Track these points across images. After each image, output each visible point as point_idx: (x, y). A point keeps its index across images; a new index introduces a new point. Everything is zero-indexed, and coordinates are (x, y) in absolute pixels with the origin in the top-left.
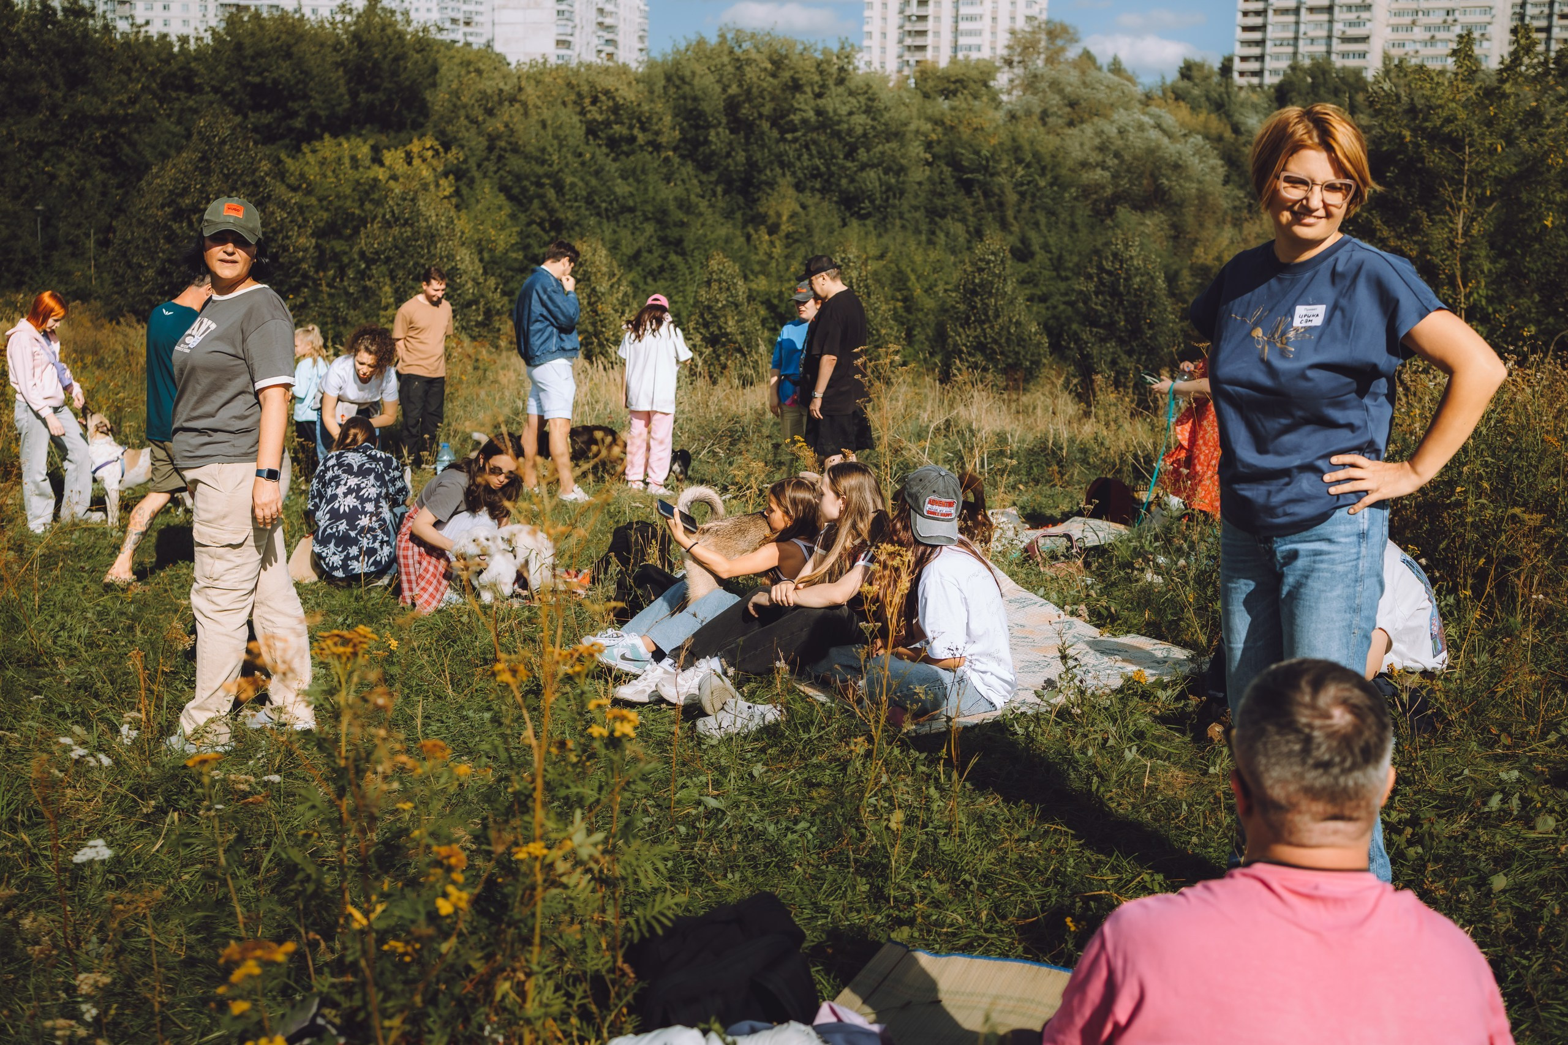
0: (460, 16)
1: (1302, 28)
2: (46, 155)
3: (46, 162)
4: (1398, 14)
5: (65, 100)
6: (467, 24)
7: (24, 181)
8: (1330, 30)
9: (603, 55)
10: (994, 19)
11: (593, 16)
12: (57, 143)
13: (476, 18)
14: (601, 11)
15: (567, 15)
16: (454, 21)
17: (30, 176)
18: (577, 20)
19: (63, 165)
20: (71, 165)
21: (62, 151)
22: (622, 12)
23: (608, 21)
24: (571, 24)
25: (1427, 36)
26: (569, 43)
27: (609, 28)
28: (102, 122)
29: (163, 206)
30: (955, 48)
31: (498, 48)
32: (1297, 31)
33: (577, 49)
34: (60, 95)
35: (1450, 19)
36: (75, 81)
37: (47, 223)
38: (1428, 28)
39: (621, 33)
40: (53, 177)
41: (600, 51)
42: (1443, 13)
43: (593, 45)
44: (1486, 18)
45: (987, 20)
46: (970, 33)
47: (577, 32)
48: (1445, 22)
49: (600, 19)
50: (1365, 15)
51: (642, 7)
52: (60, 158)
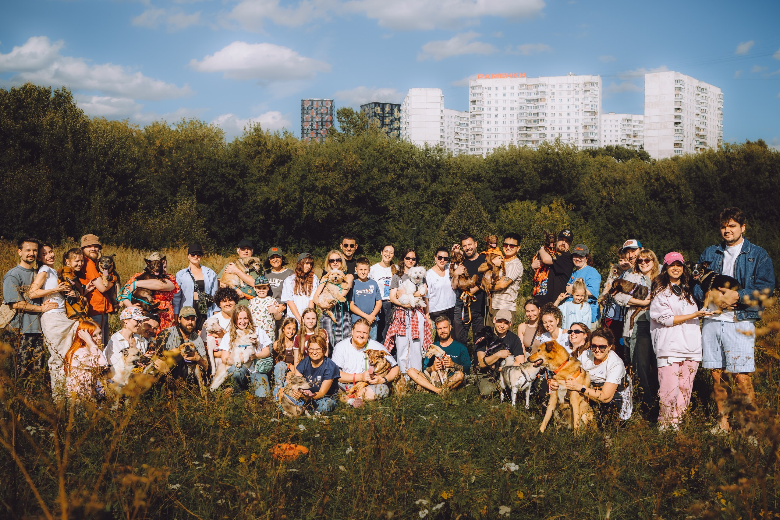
0: (632, 133)
2: (421, 207)
3: (420, 210)
5: (430, 185)
6: (635, 136)
7: (411, 217)
9: (699, 149)
11: (694, 131)
12: (426, 202)
13: (639, 134)
14: (698, 128)
15: (680, 131)
16: (628, 135)
17: (414, 216)
18: (685, 134)
19: (427, 211)
20: (430, 211)
21: (427, 206)
22: (709, 128)
23: (701, 133)
24: (681, 135)
26: (681, 144)
27: (702, 136)
28: (443, 195)
29: (445, 230)
31: (646, 149)
33: (685, 147)
34: (428, 184)
36: (434, 178)
37: (418, 234)
39: (708, 139)
40: (423, 216)
41: (697, 148)
43: (693, 145)
47: (685, 139)
49: (697, 132)
51: (719, 125)
52: (426, 208)
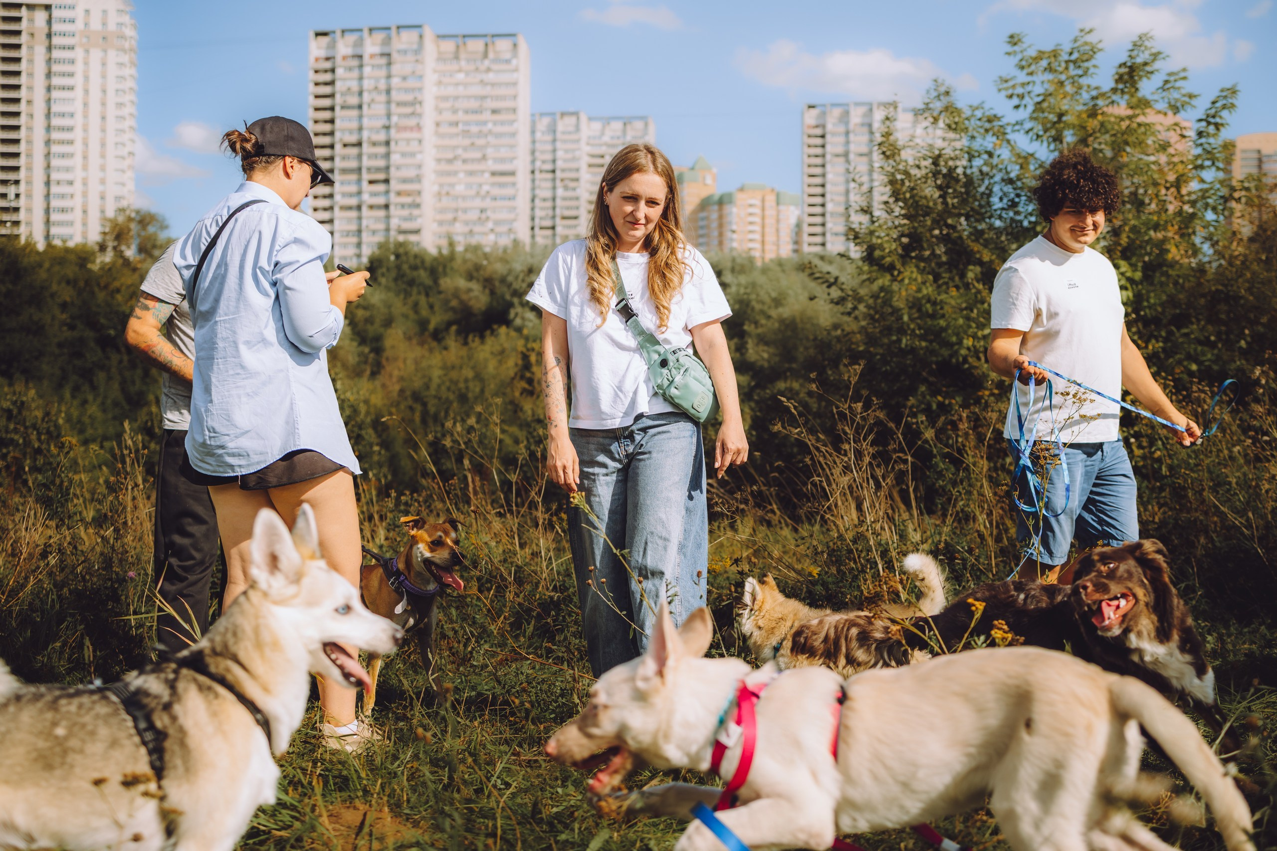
1: (364, 223)
4: (442, 211)
8: (388, 224)
10: (85, 212)
25: (466, 229)
30: (47, 236)
32: (360, 225)
35: (484, 216)
38: (466, 223)
42: (477, 212)
44: (511, 216)
45: (78, 214)
46: (60, 224)
48: (480, 218)
50: (416, 212)
